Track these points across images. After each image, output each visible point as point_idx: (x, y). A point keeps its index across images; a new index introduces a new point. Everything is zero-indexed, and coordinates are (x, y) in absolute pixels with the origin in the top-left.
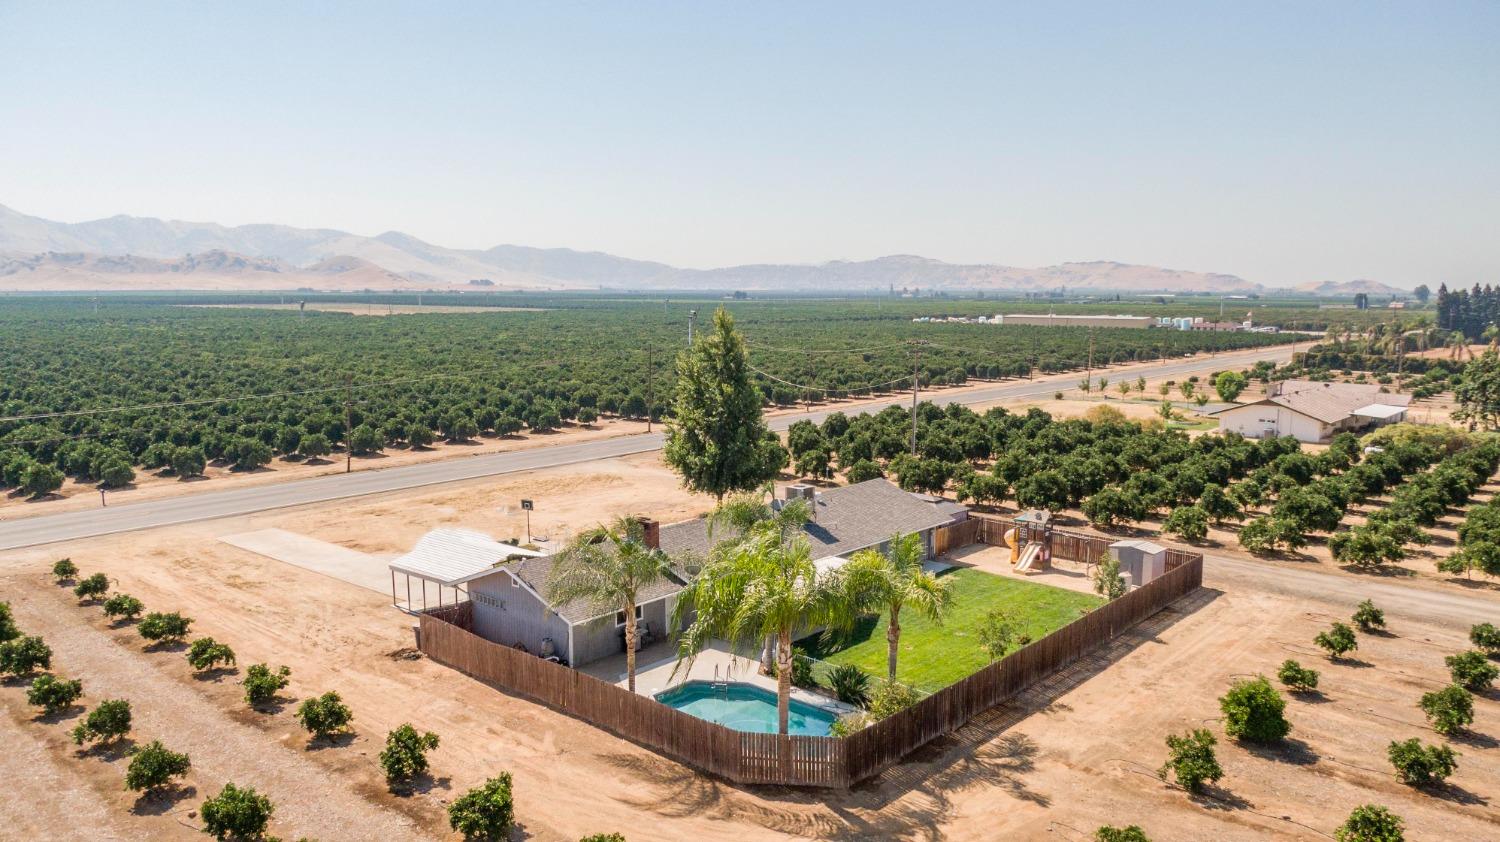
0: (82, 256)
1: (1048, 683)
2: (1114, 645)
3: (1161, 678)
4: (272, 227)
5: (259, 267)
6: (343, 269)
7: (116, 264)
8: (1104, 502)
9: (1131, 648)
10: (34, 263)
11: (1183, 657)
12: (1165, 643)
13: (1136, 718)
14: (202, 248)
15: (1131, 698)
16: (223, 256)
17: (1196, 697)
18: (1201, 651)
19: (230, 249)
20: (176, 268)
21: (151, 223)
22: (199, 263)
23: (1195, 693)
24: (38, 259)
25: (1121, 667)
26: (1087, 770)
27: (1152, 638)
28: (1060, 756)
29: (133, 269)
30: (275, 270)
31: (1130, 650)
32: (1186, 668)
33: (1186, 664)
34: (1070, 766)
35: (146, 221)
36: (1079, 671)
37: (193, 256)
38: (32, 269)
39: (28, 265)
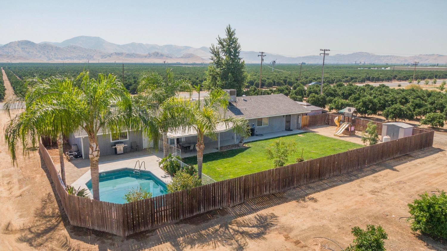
0: (122, 53)
1: (311, 185)
2: (365, 169)
3: (385, 189)
4: (172, 45)
5: (167, 57)
6: (189, 57)
7: (131, 55)
8: (393, 110)
9: (374, 171)
10: (111, 55)
11: (406, 179)
12: (398, 171)
13: (353, 212)
14: (153, 51)
15: (359, 198)
16: (158, 53)
17: (402, 202)
18: (418, 177)
19: (160, 52)
20: (146, 57)
21: (141, 45)
22: (152, 55)
23: (403, 199)
24: (112, 54)
25: (363, 181)
26: (297, 243)
27: (392, 168)
28: (286, 231)
29: (135, 57)
30: (171, 58)
31: (374, 173)
32: (404, 185)
33: (405, 183)
34: (287, 238)
35: (139, 44)
36: (336, 181)
37: (150, 53)
38: (110, 57)
39: (109, 56)
